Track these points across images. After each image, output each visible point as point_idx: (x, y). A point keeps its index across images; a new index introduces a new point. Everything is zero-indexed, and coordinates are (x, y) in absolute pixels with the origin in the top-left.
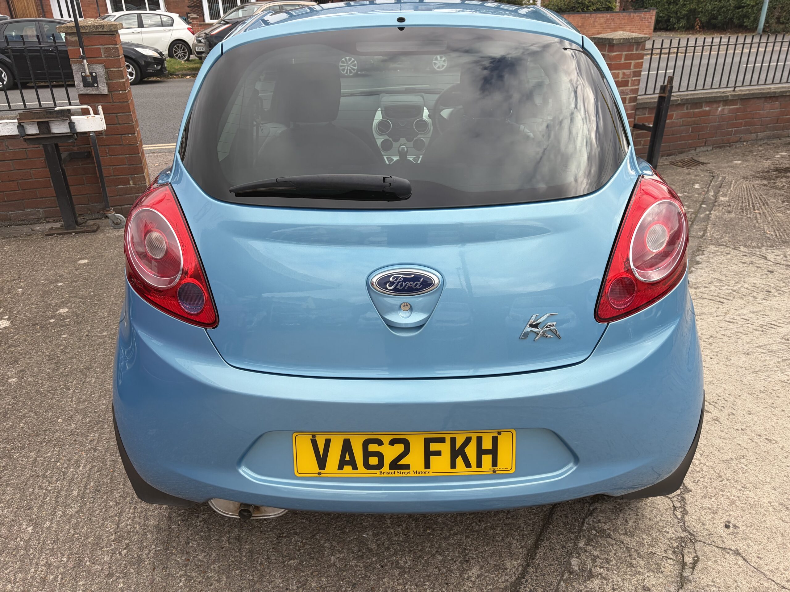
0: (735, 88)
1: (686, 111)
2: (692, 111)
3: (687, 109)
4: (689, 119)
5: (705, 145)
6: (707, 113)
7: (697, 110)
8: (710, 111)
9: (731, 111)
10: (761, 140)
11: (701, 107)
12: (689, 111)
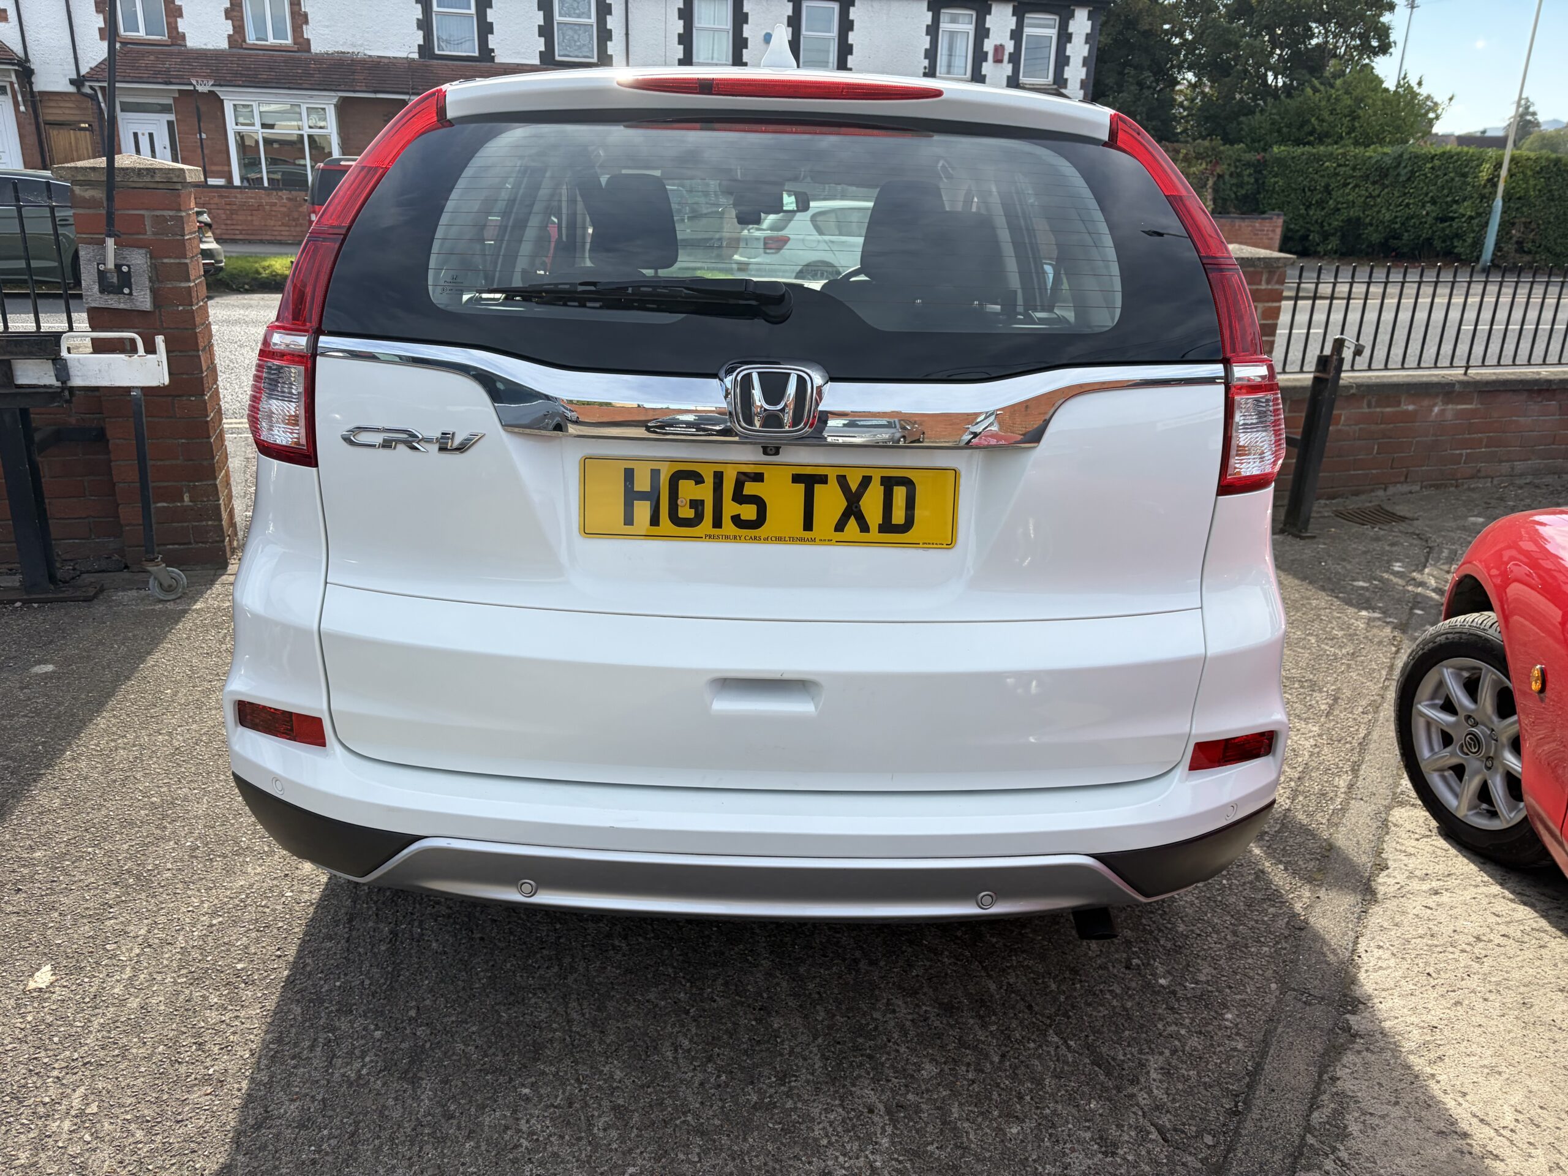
0: (1467, 368)
1: (1366, 410)
2: (1378, 410)
3: (1369, 406)
4: (1373, 427)
5: (1406, 481)
6: (1410, 417)
7: (1388, 410)
8: (1415, 412)
9: (1459, 414)
10: (1521, 475)
11: (1399, 404)
12: (1372, 410)
